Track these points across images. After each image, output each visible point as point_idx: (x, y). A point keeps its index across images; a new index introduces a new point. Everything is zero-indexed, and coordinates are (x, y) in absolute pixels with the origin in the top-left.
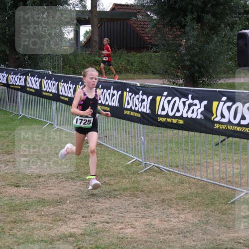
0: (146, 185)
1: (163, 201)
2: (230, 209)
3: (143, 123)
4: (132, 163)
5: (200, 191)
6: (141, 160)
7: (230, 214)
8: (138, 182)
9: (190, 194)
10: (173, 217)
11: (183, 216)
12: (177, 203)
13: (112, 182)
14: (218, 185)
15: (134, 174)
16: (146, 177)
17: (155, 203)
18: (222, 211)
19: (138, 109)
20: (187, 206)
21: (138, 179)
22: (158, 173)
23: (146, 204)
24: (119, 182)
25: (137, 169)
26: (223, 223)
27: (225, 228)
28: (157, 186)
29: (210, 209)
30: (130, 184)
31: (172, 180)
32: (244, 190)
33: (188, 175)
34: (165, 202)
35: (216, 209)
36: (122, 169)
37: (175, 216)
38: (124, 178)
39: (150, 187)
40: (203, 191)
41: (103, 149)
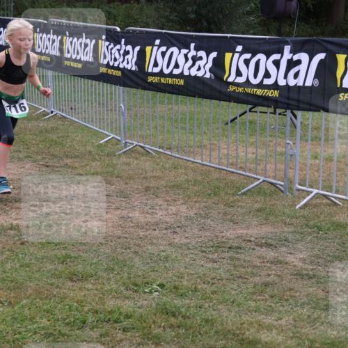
0: (124, 170)
1: (147, 189)
2: (239, 201)
3: (124, 85)
4: (106, 142)
5: (200, 178)
6: (119, 138)
7: (238, 207)
8: (114, 166)
9: (186, 180)
10: (161, 209)
11: (174, 208)
12: (167, 193)
13: (77, 165)
14: (225, 170)
15: (108, 155)
16: (125, 160)
17: (136, 192)
18: (229, 202)
19: (119, 65)
20: (181, 197)
21: (114, 162)
22: (143, 155)
23: (122, 192)
24: (88, 165)
25: (113, 150)
26: (229, 217)
27: (231, 223)
28: (141, 171)
29: (213, 200)
30: (102, 167)
31: (161, 164)
32: (260, 177)
33: (185, 158)
34: (150, 191)
35: (220, 200)
36: (92, 149)
37: (162, 207)
38: (95, 159)
39: (131, 172)
40: (204, 179)
41: (67, 123)
